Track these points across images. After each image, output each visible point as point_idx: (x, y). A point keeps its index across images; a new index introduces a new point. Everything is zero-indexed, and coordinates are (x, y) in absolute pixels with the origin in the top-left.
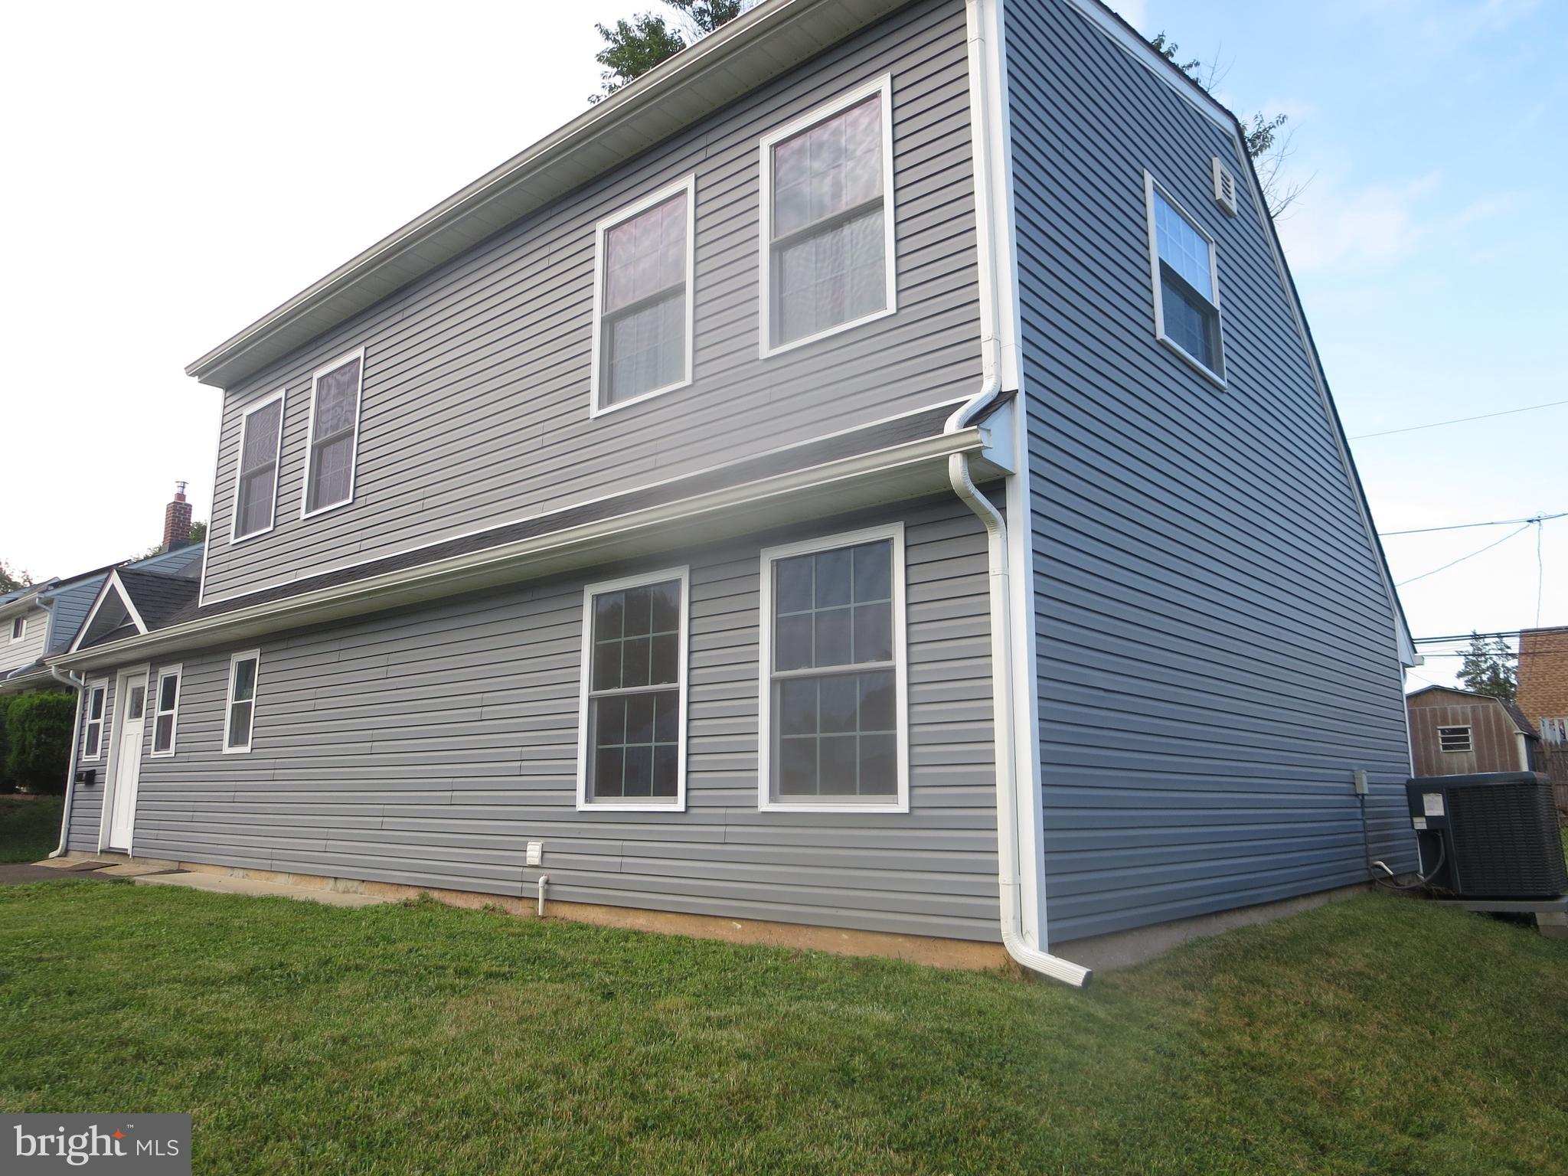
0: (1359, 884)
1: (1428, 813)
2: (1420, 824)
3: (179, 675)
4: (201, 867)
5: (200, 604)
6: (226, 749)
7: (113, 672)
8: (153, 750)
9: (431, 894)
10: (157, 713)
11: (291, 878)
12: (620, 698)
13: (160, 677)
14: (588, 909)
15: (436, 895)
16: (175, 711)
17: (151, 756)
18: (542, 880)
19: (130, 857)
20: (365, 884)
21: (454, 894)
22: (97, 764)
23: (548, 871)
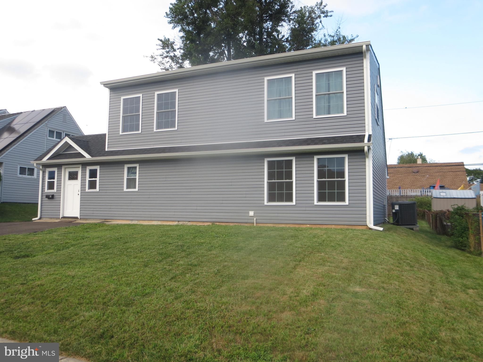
0: (382, 223)
1: (395, 209)
2: (394, 211)
3: (98, 168)
4: (116, 220)
5: (106, 150)
6: (125, 190)
7: (59, 166)
8: (87, 190)
9: (216, 223)
10: (88, 179)
11: (159, 221)
12: (275, 182)
13: (88, 168)
14: (268, 224)
15: (218, 223)
16: (98, 179)
17: (86, 191)
18: (255, 219)
19: (79, 219)
20: (190, 222)
21: (224, 223)
22: (55, 193)
23: (255, 217)
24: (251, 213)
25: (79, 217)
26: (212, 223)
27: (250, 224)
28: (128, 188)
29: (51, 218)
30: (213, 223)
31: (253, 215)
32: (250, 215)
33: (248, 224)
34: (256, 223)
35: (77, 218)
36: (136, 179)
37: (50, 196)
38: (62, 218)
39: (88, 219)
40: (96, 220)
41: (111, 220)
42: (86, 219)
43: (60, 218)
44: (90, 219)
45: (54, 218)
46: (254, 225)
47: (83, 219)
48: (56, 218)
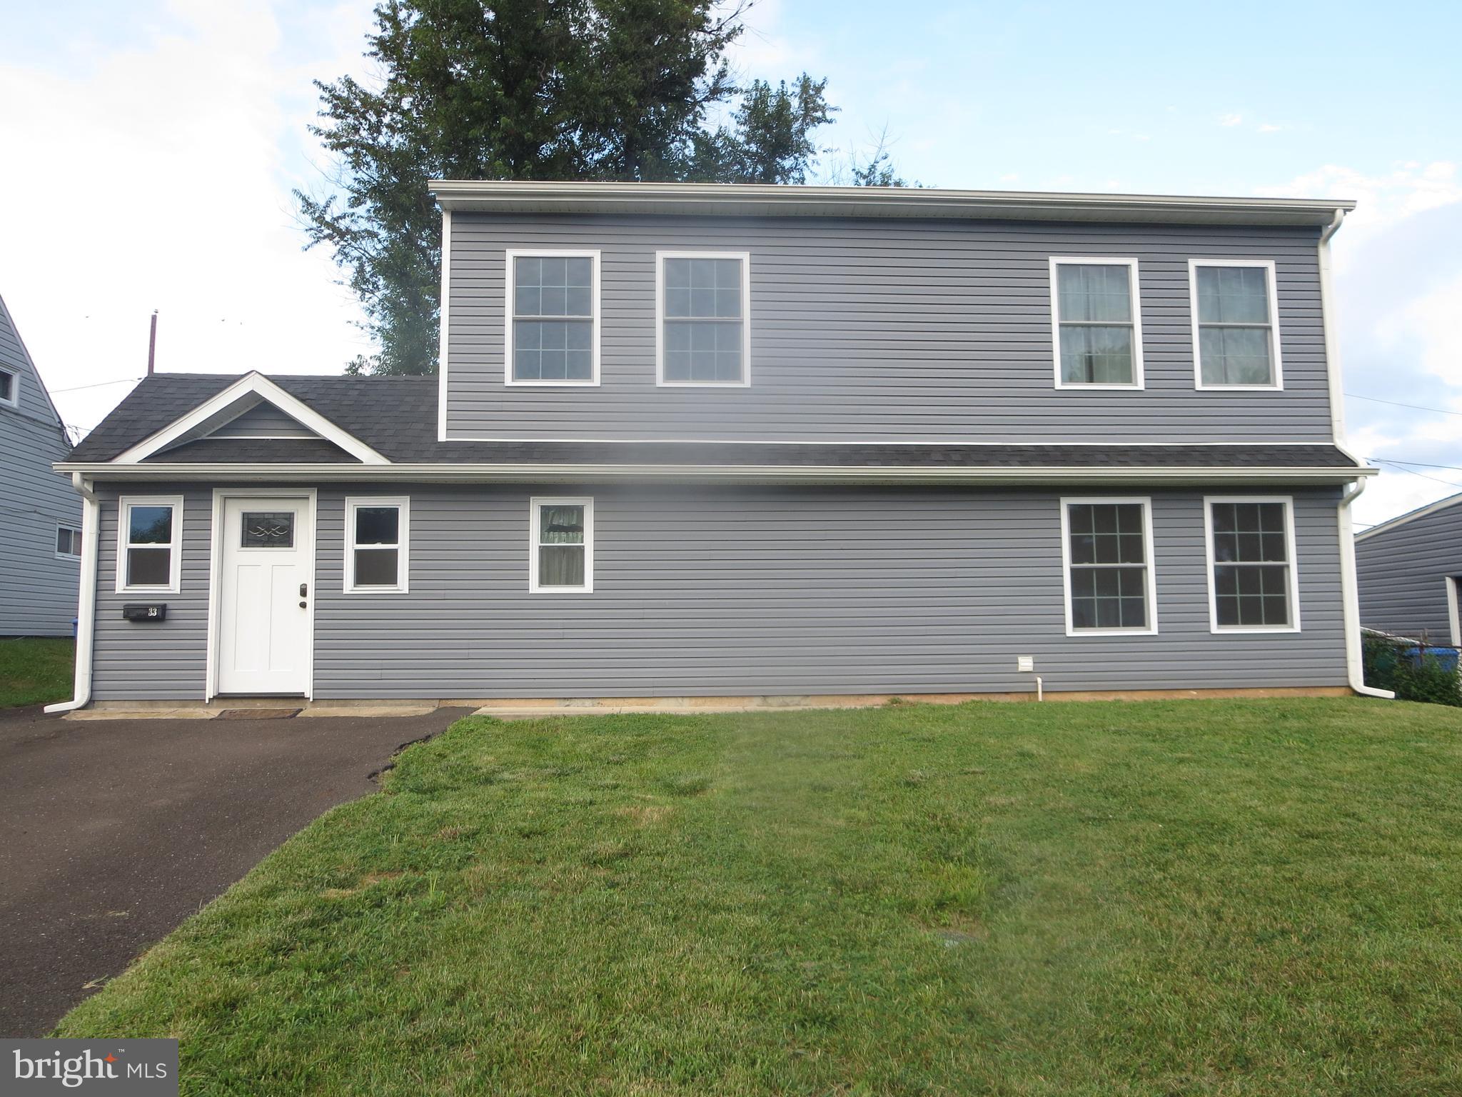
3: (403, 506)
4: (495, 702)
5: (442, 437)
7: (197, 491)
8: (349, 585)
9: (904, 698)
10: (350, 545)
11: (686, 701)
12: (1091, 570)
13: (352, 507)
14: (1076, 694)
15: (910, 698)
16: (403, 546)
17: (345, 592)
18: (1039, 680)
19: (311, 700)
20: (810, 698)
21: (933, 696)
22: (173, 597)
23: (1040, 674)
24: (1026, 663)
25: (309, 693)
26: (892, 697)
27: (1020, 695)
28: (544, 581)
29: (152, 702)
30: (895, 698)
31: (1031, 669)
32: (1021, 669)
33: (1014, 695)
34: (1043, 692)
35: (300, 697)
36: (581, 549)
37: (151, 610)
38: (215, 702)
39: (352, 702)
40: (398, 702)
41: (468, 701)
42: (342, 702)
43: (207, 702)
44: (364, 701)
45: (168, 702)
46: (1037, 697)
47: (330, 702)
48: (185, 702)
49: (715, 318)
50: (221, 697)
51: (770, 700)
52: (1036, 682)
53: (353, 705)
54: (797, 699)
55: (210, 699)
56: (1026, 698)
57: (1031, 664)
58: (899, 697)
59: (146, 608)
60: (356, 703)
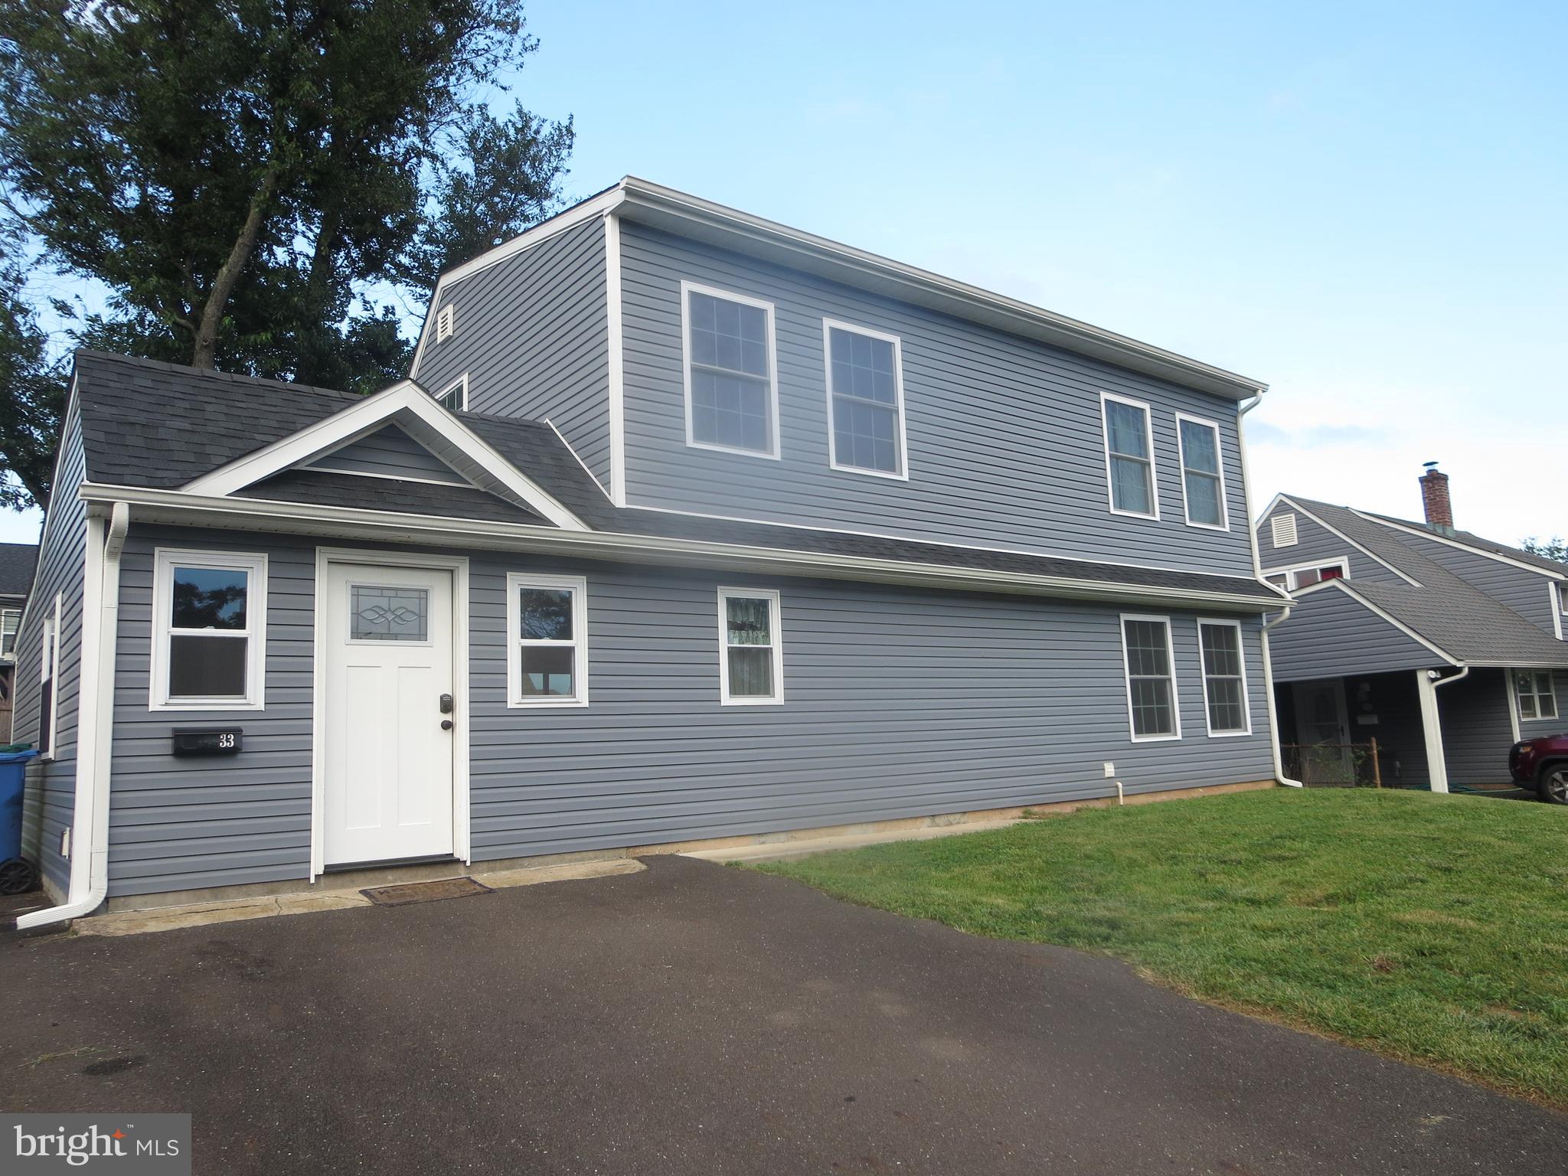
3: (579, 592)
4: (688, 846)
6: (727, 699)
8: (515, 697)
9: (1033, 809)
12: (1139, 681)
13: (515, 584)
15: (1037, 809)
16: (580, 640)
17: (512, 706)
18: (1120, 785)
19: (468, 864)
20: (967, 815)
21: (1051, 806)
22: (253, 716)
23: (1118, 779)
24: (1110, 769)
25: (464, 853)
26: (1024, 809)
27: (1106, 800)
29: (216, 890)
30: (1027, 810)
31: (1113, 775)
32: (1107, 775)
33: (1103, 800)
34: (1123, 796)
35: (448, 861)
36: (767, 653)
37: (223, 737)
38: (322, 880)
39: (520, 861)
40: (578, 856)
41: (659, 847)
42: (507, 863)
43: (312, 880)
44: (536, 859)
45: (244, 889)
46: (1119, 801)
47: (492, 865)
48: (272, 885)
49: (874, 402)
50: (335, 872)
51: (937, 820)
52: (1117, 787)
53: (522, 866)
54: (958, 816)
55: (317, 876)
56: (1109, 801)
57: (1113, 770)
58: (1029, 808)
59: (217, 733)
60: (526, 862)
